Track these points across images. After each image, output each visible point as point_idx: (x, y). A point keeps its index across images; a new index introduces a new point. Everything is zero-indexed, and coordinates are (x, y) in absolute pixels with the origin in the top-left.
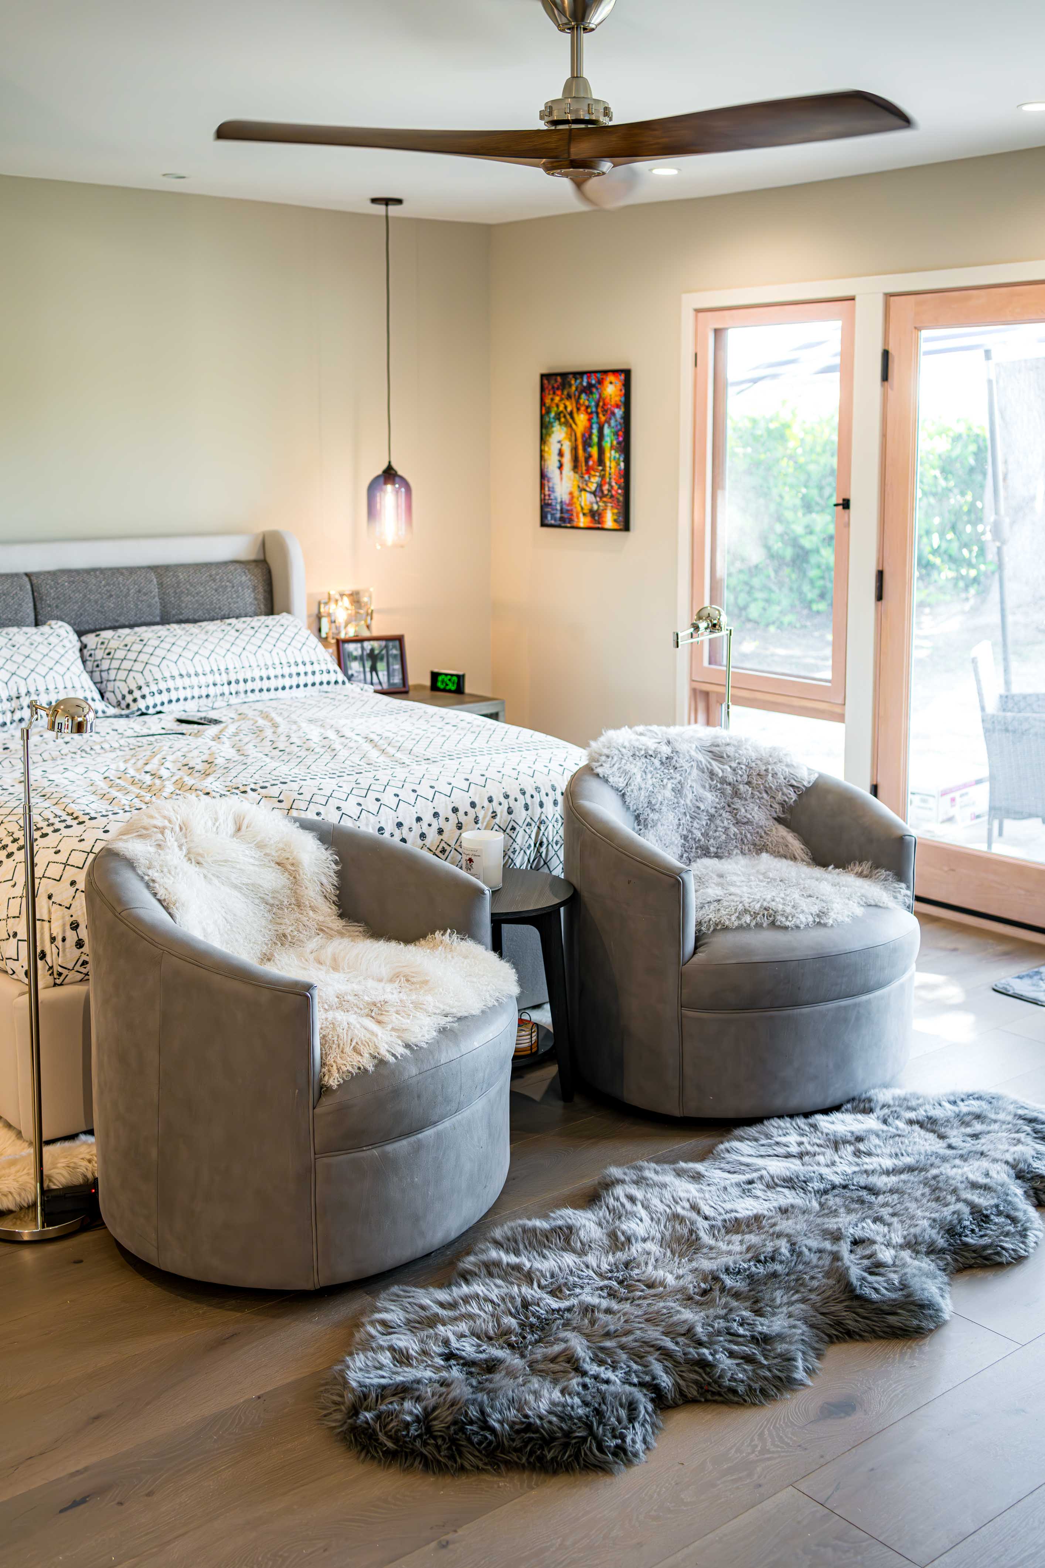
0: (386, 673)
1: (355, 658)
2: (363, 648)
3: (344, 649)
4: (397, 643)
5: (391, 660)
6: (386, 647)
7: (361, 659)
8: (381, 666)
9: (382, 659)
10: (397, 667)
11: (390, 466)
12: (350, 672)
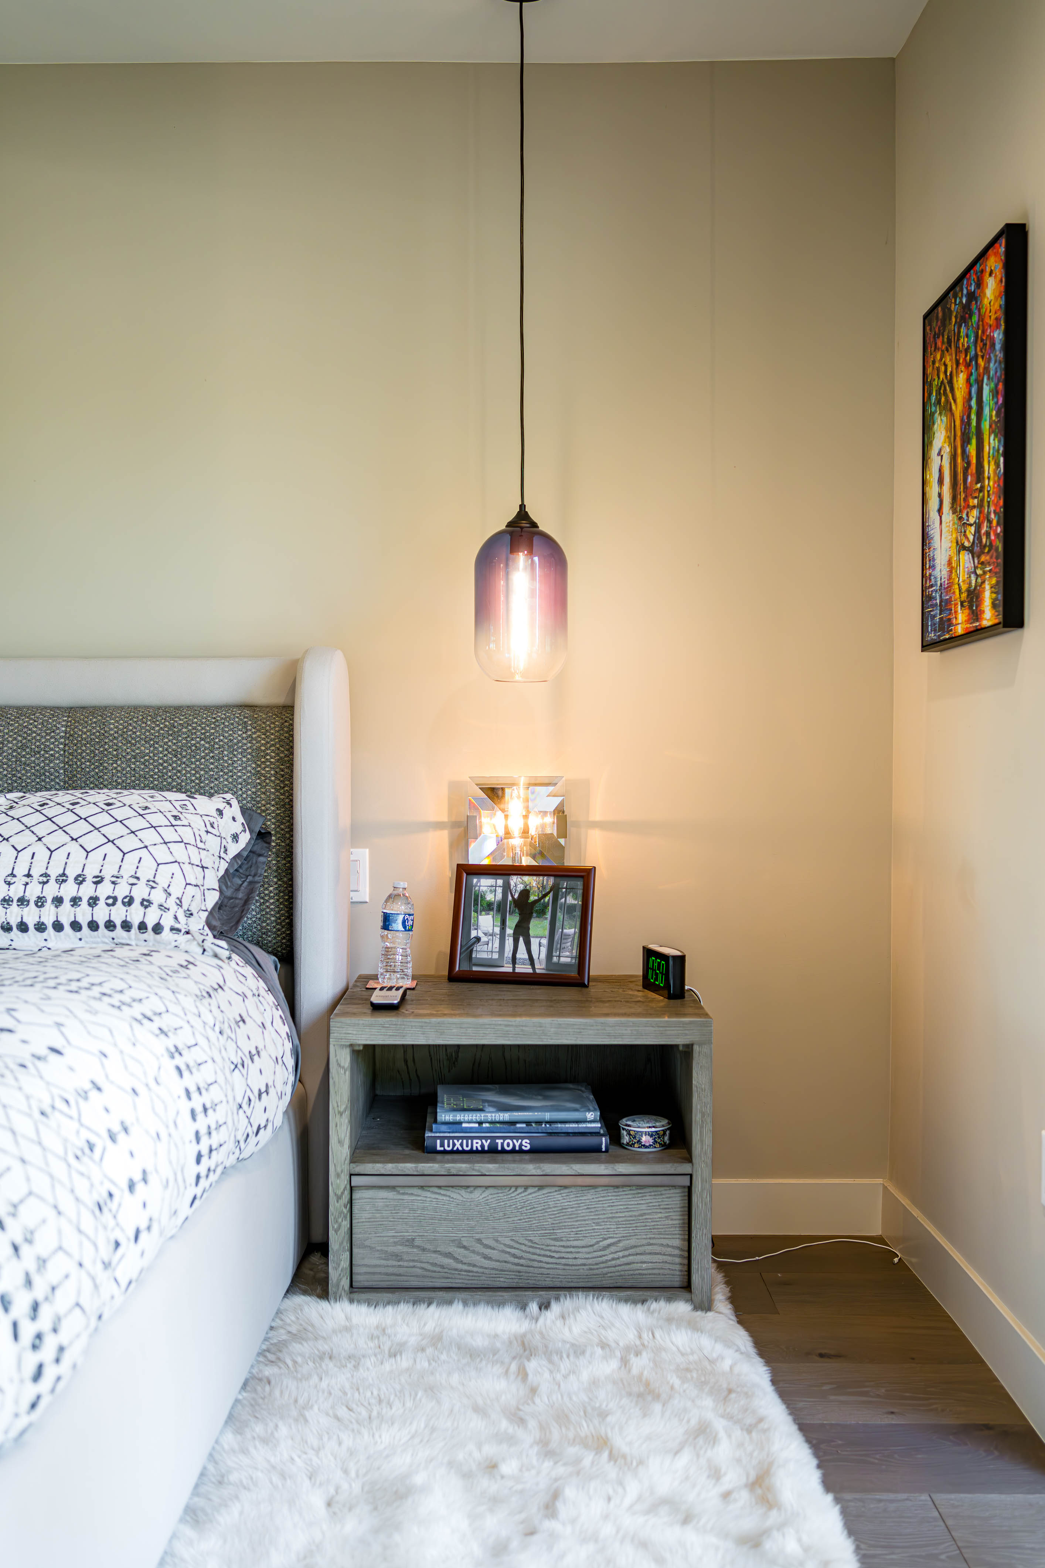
0: (545, 942)
1: (489, 907)
2: (506, 888)
3: (469, 886)
4: (579, 884)
5: (560, 915)
6: (555, 889)
7: (500, 909)
8: (539, 927)
9: (542, 913)
10: (571, 930)
11: (523, 514)
12: (474, 934)
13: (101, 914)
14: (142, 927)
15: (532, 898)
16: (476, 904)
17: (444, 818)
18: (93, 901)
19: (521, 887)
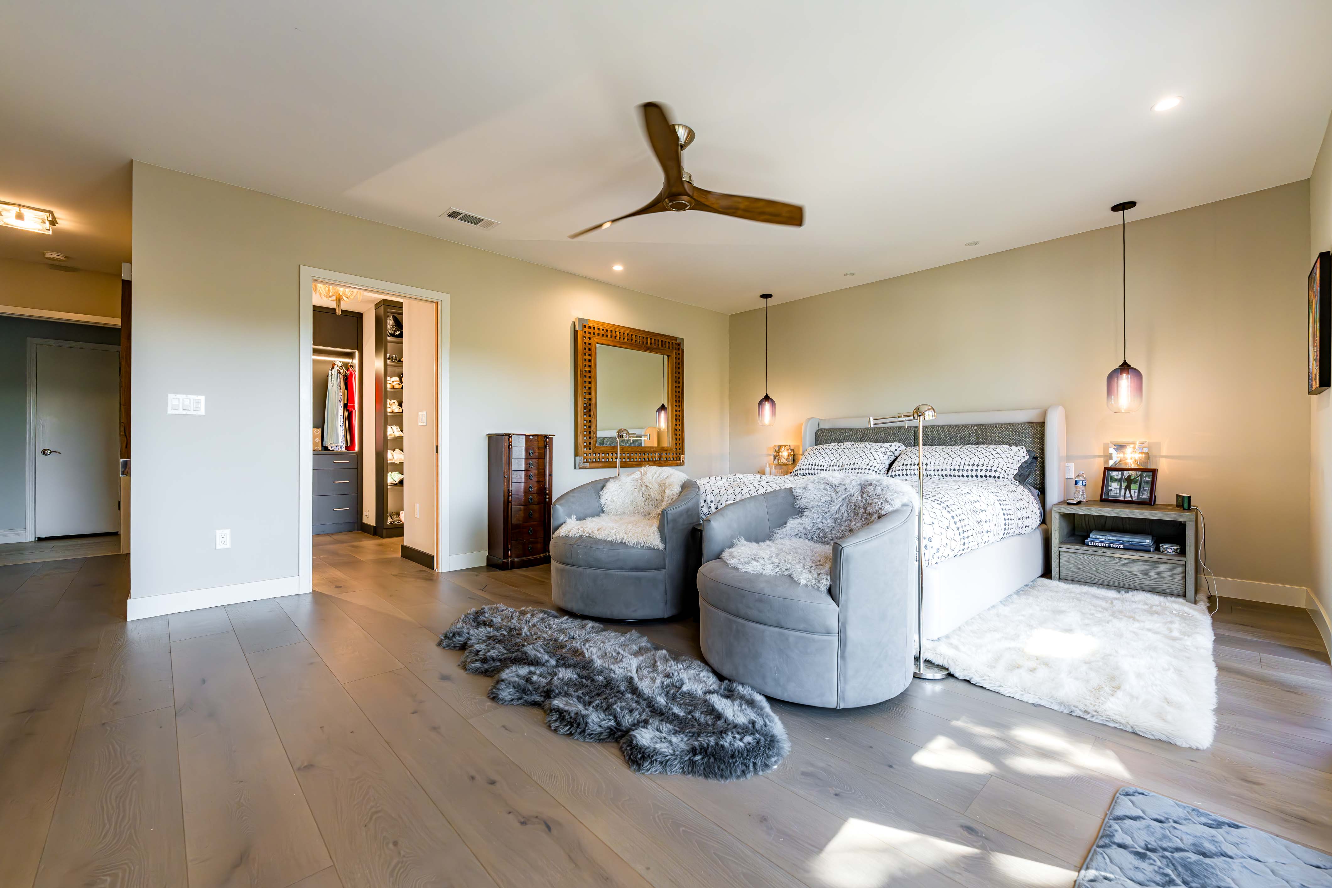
0: (1137, 491)
1: (1116, 480)
2: (1122, 475)
3: (1108, 474)
4: (1151, 474)
5: (1143, 484)
6: (1141, 475)
7: (1120, 481)
8: (1134, 488)
9: (1136, 483)
10: (1147, 488)
11: (1125, 363)
12: (1110, 488)
13: (983, 473)
14: (994, 477)
15: (1132, 478)
16: (1111, 479)
17: (1102, 454)
18: (981, 471)
19: (1128, 475)
